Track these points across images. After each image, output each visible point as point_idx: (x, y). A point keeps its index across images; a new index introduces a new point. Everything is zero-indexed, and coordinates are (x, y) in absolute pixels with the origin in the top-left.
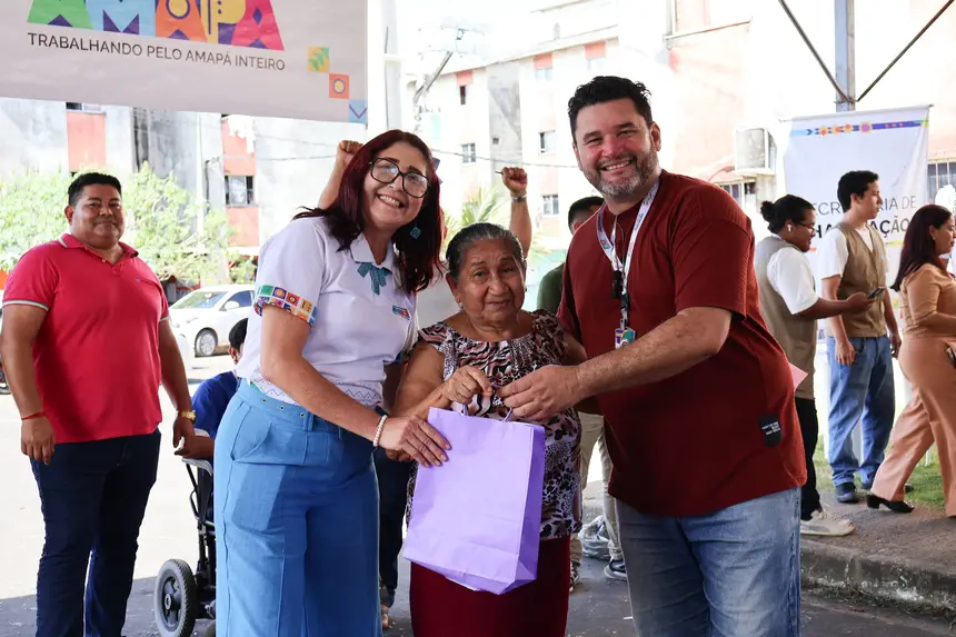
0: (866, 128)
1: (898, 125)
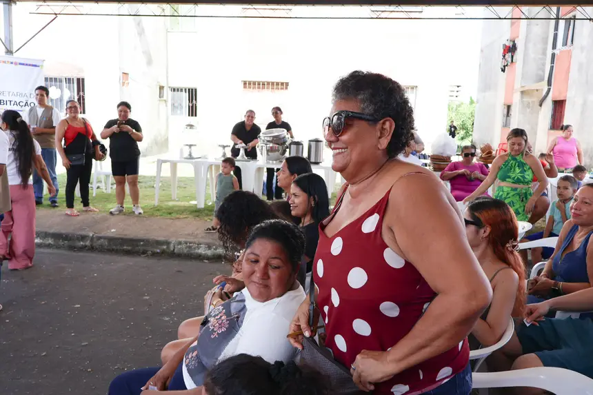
0: (16, 64)
1: (30, 65)
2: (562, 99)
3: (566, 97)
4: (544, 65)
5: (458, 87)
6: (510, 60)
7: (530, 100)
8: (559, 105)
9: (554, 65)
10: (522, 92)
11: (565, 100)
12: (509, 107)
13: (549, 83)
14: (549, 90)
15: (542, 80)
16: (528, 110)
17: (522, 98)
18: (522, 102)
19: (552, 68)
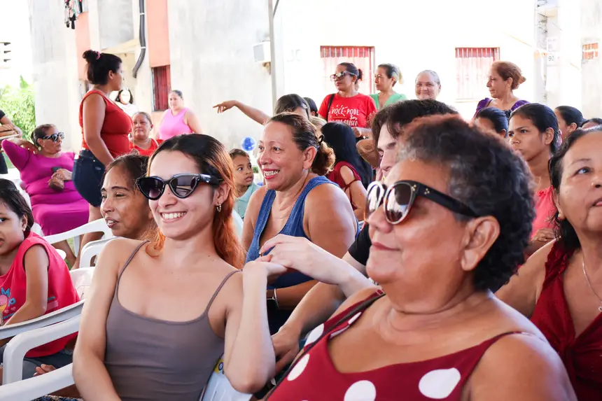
2: (164, 64)
3: (168, 60)
4: (130, 15)
5: (6, 44)
6: (77, 8)
8: (161, 73)
9: (145, 13)
11: (169, 67)
13: (143, 42)
14: (144, 51)
15: (130, 38)
19: (142, 18)
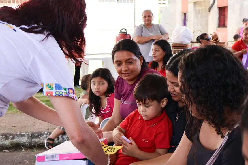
2: (224, 6)
7: (200, 8)
8: (223, 10)
10: (195, 3)
11: (227, 7)
12: (185, 14)
16: (199, 15)
17: (195, 7)
18: (195, 10)
